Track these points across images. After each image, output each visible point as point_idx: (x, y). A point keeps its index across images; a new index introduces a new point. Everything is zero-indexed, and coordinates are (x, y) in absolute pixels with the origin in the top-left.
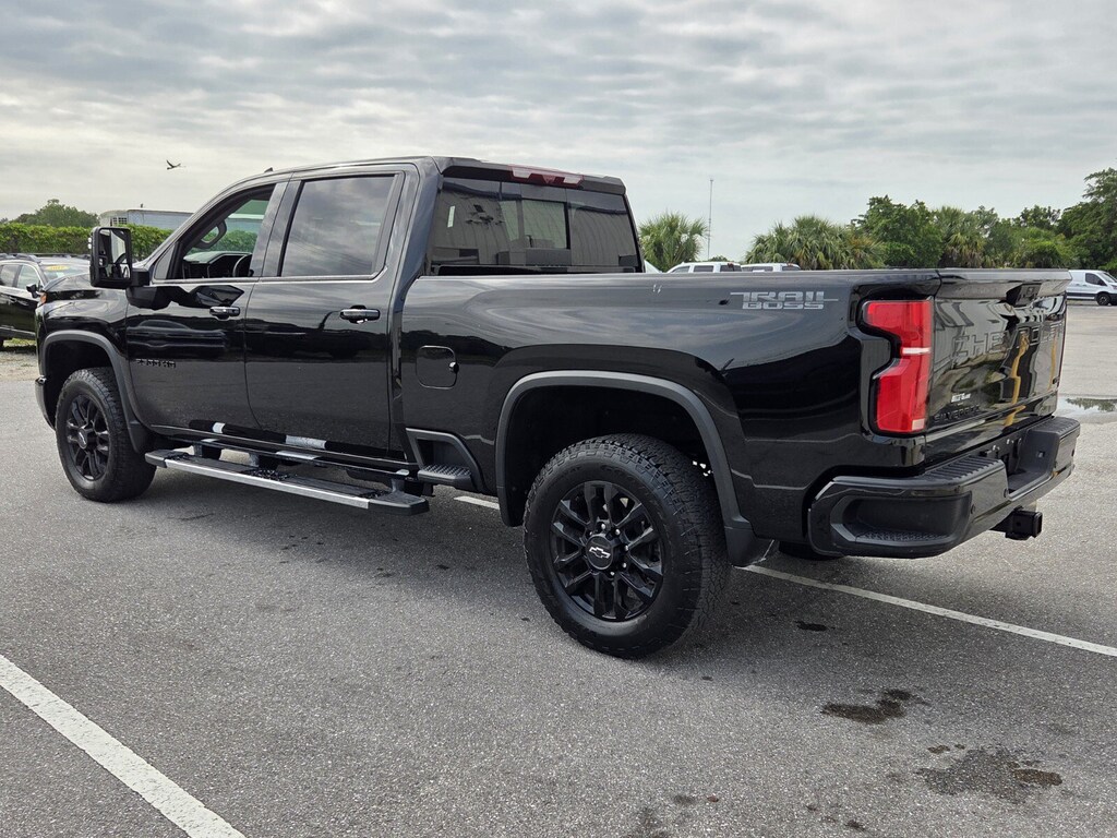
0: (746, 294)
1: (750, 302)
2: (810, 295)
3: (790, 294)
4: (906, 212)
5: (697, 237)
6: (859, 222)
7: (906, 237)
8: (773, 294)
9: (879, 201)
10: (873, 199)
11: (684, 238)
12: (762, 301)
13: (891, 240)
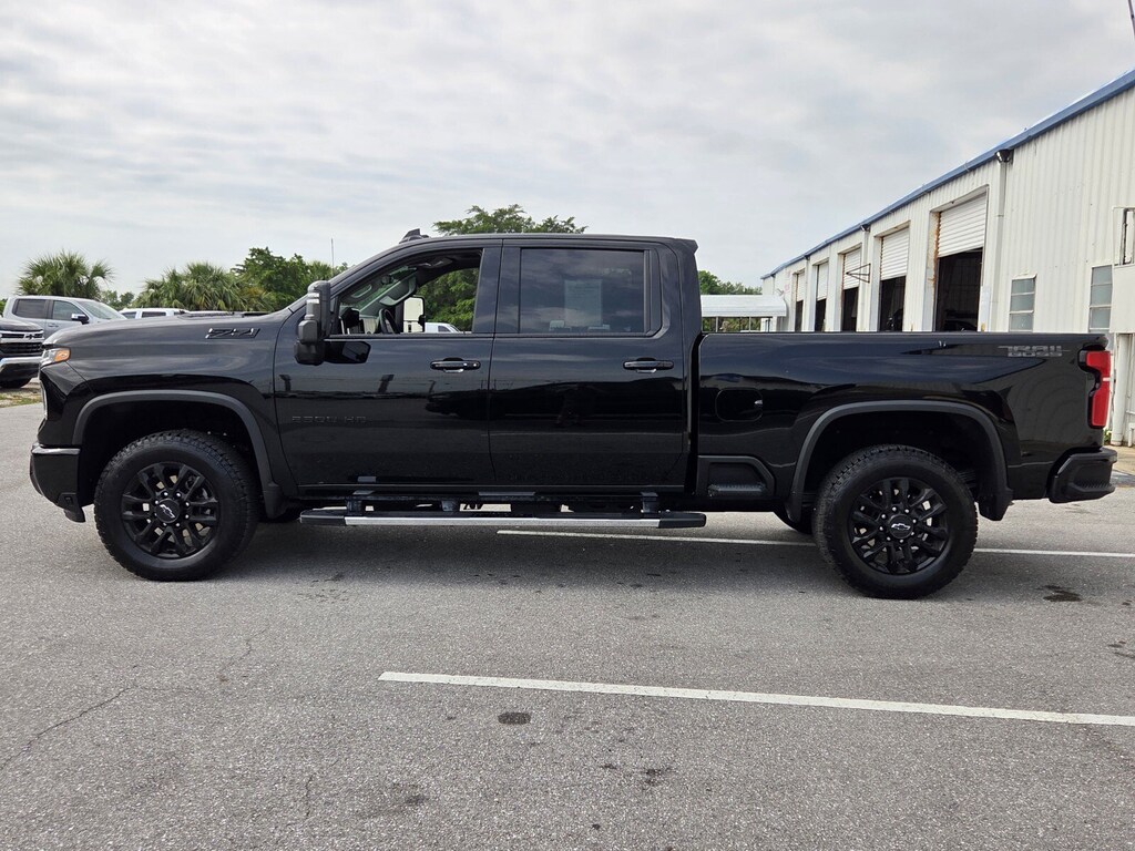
0: (1010, 348)
1: (1013, 351)
2: (1052, 348)
3: (1040, 348)
4: (287, 263)
5: (99, 280)
6: (239, 271)
7: (289, 288)
8: (1028, 348)
9: (260, 252)
10: (253, 250)
11: (84, 280)
12: (1022, 351)
13: (276, 291)
